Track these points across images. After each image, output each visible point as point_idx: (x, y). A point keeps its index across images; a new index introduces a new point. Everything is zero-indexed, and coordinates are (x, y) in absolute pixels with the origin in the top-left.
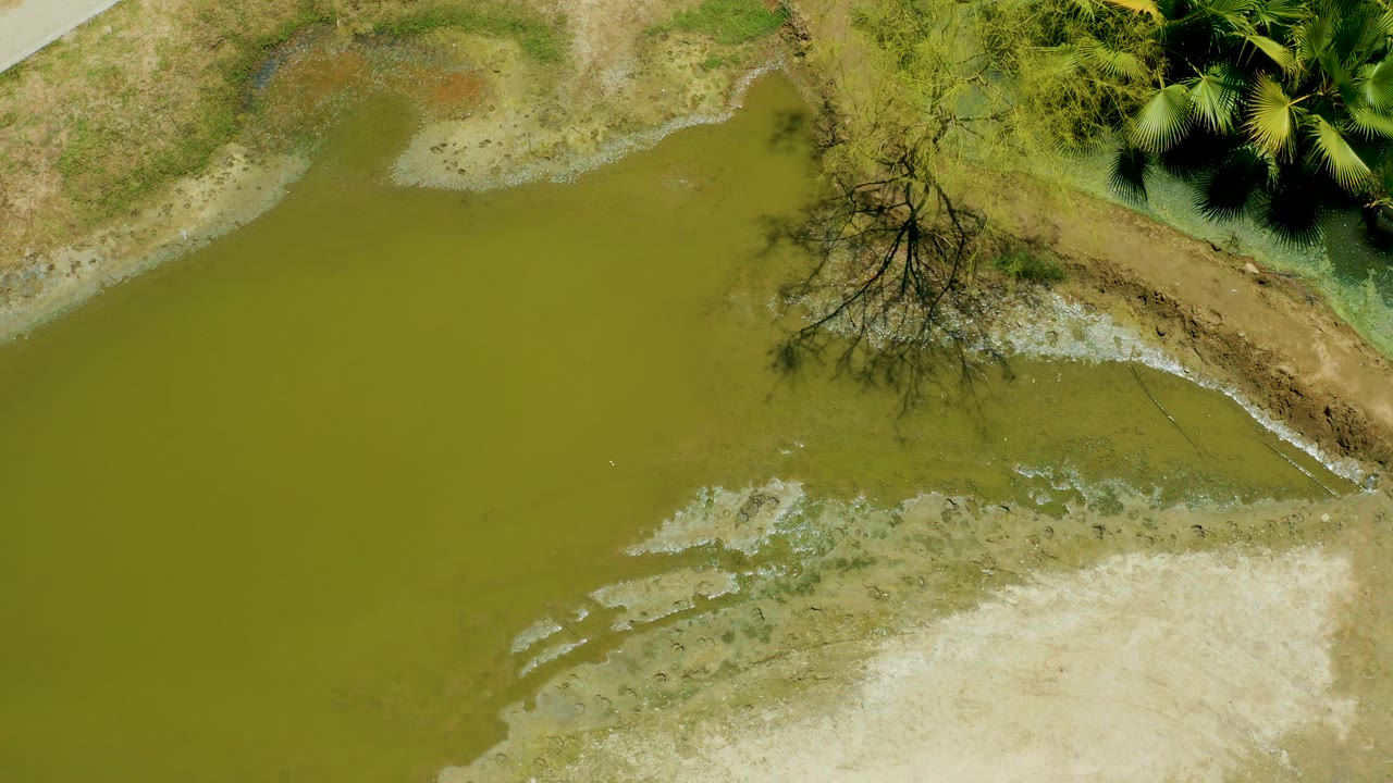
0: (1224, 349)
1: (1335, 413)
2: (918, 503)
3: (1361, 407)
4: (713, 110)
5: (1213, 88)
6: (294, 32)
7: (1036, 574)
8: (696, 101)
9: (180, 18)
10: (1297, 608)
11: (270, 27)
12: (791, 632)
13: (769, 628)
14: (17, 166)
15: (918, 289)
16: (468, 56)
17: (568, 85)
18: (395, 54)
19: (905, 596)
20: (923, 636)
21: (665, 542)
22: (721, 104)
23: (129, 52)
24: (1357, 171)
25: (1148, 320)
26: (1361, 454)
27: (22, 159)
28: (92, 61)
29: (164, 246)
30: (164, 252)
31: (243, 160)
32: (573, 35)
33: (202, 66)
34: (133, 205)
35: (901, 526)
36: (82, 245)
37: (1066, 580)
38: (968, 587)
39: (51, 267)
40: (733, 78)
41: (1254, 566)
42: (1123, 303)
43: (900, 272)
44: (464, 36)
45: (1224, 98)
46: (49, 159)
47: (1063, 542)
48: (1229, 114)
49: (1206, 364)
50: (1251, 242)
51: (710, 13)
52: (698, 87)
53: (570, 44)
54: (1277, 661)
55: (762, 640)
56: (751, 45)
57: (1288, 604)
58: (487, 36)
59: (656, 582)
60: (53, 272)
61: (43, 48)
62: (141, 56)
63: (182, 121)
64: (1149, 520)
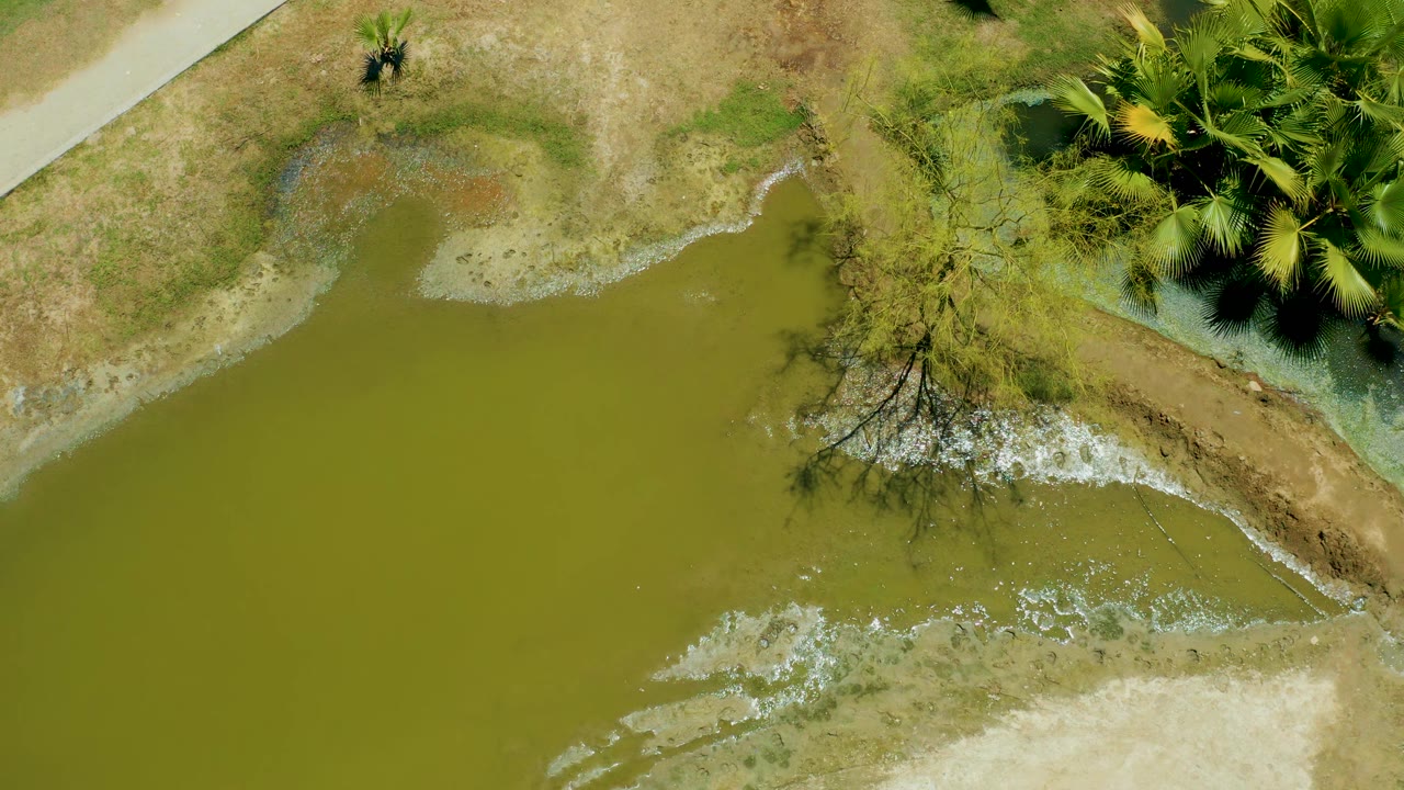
0: (1225, 471)
1: (1329, 537)
2: (928, 629)
3: (1354, 532)
4: (732, 218)
5: (1224, 211)
6: (316, 131)
7: (1039, 700)
8: (716, 209)
9: (203, 118)
10: (1283, 730)
11: (293, 126)
12: (809, 757)
13: (788, 753)
14: (50, 277)
15: (932, 410)
16: (490, 158)
17: (590, 191)
18: (419, 156)
19: (916, 721)
20: (932, 761)
21: (690, 669)
22: (741, 212)
23: (154, 156)
24: (1361, 293)
25: (1154, 441)
26: (1351, 577)
27: (54, 269)
28: (118, 165)
29: (200, 361)
30: (200, 367)
31: (273, 270)
32: (593, 137)
33: (227, 169)
34: (167, 318)
35: (913, 651)
36: (118, 359)
37: (1067, 705)
38: (975, 712)
39: (90, 383)
40: (752, 183)
41: (1245, 690)
42: (1129, 423)
43: (915, 392)
44: (485, 137)
45: (1232, 222)
46: (81, 269)
47: (1065, 667)
48: (1238, 236)
49: (1207, 485)
50: (1256, 358)
51: (729, 113)
52: (718, 193)
53: (590, 146)
54: (1262, 783)
55: (781, 765)
56: (770, 147)
57: (1275, 727)
58: (509, 137)
59: (682, 707)
60: (91, 388)
61: (68, 151)
62: (166, 160)
63: (210, 229)
64: (1147, 644)
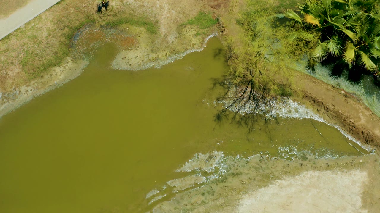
0: (335, 115)
1: (364, 133)
2: (253, 158)
3: (372, 131)
4: (198, 47)
5: (334, 44)
6: (84, 25)
7: (284, 177)
8: (193, 45)
9: (53, 21)
10: (353, 186)
11: (77, 24)
12: (220, 193)
13: (214, 192)
14: (10, 63)
15: (254, 99)
16: (131, 32)
17: (159, 41)
18: (112, 31)
19: (250, 183)
20: (254, 194)
21: (186, 168)
22: (200, 46)
23: (39, 31)
24: (372, 66)
25: (315, 107)
26: (371, 144)
27: (11, 61)
28: (29, 34)
29: (51, 86)
30: (51, 88)
31: (71, 62)
32: (160, 26)
33: (59, 35)
34: (42, 74)
35: (249, 164)
36: (28, 85)
37: (292, 179)
38: (266, 180)
39: (20, 92)
40: (203, 38)
41: (342, 175)
42: (308, 102)
43: (249, 94)
44: (130, 26)
45: (336, 46)
46: (18, 61)
47: (292, 168)
48: (338, 51)
49: (330, 119)
50: (343, 85)
51: (197, 20)
52: (194, 41)
53: (159, 29)
55: (212, 195)
56: (209, 29)
57: (351, 184)
58: (137, 26)
59: (184, 179)
60: (20, 93)
61: (16, 30)
62: (42, 32)
63: (54, 51)
64: (314, 162)
